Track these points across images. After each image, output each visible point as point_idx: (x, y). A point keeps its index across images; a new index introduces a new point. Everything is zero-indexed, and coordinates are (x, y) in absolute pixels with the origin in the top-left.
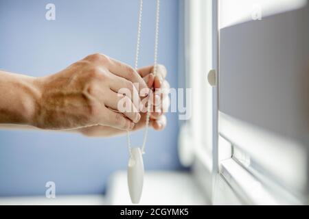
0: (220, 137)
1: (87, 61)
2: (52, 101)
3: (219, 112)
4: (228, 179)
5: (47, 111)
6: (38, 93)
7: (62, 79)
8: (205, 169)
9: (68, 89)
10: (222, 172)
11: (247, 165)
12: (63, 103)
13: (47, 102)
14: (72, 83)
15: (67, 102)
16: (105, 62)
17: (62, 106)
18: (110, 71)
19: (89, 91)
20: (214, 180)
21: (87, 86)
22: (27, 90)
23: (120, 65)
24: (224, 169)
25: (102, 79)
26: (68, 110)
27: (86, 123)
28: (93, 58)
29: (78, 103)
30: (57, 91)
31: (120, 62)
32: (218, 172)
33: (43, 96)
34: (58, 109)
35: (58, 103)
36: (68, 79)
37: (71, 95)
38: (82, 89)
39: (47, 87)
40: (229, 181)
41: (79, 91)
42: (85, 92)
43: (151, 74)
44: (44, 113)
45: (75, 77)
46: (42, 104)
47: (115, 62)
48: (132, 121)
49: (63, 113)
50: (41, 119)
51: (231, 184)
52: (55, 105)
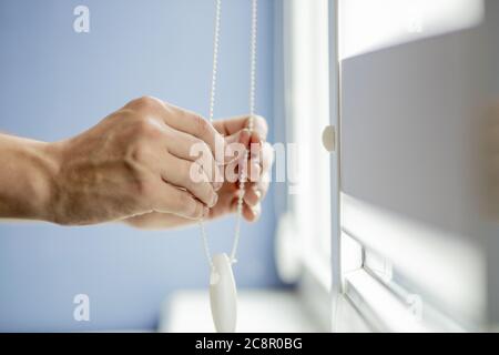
0: (343, 234)
1: (129, 110)
2: (76, 177)
3: (342, 194)
4: (356, 302)
5: (69, 194)
6: (54, 165)
7: (91, 141)
8: (320, 287)
9: (102, 156)
10: (346, 292)
11: (387, 279)
12: (94, 178)
13: (69, 178)
14: (107, 145)
15: (100, 176)
16: (158, 110)
17: (93, 184)
18: (167, 123)
19: (135, 156)
20: (334, 303)
21: (131, 150)
22: (36, 161)
23: (182, 113)
24: (350, 286)
25: (154, 135)
26: (103, 190)
27: (133, 209)
28: (138, 105)
29: (118, 178)
30: (84, 160)
31: (182, 109)
32: (341, 292)
33: (62, 170)
34: (86, 190)
35: (86, 179)
36: (101, 139)
37: (106, 166)
38: (124, 153)
39: (67, 155)
40: (357, 305)
41: (118, 158)
42: (129, 159)
43: (246, 129)
44: (64, 197)
45: (111, 136)
46: (62, 182)
47: (174, 109)
48: (205, 204)
49: (96, 196)
50: (60, 209)
51: (362, 309)
52: (81, 183)
